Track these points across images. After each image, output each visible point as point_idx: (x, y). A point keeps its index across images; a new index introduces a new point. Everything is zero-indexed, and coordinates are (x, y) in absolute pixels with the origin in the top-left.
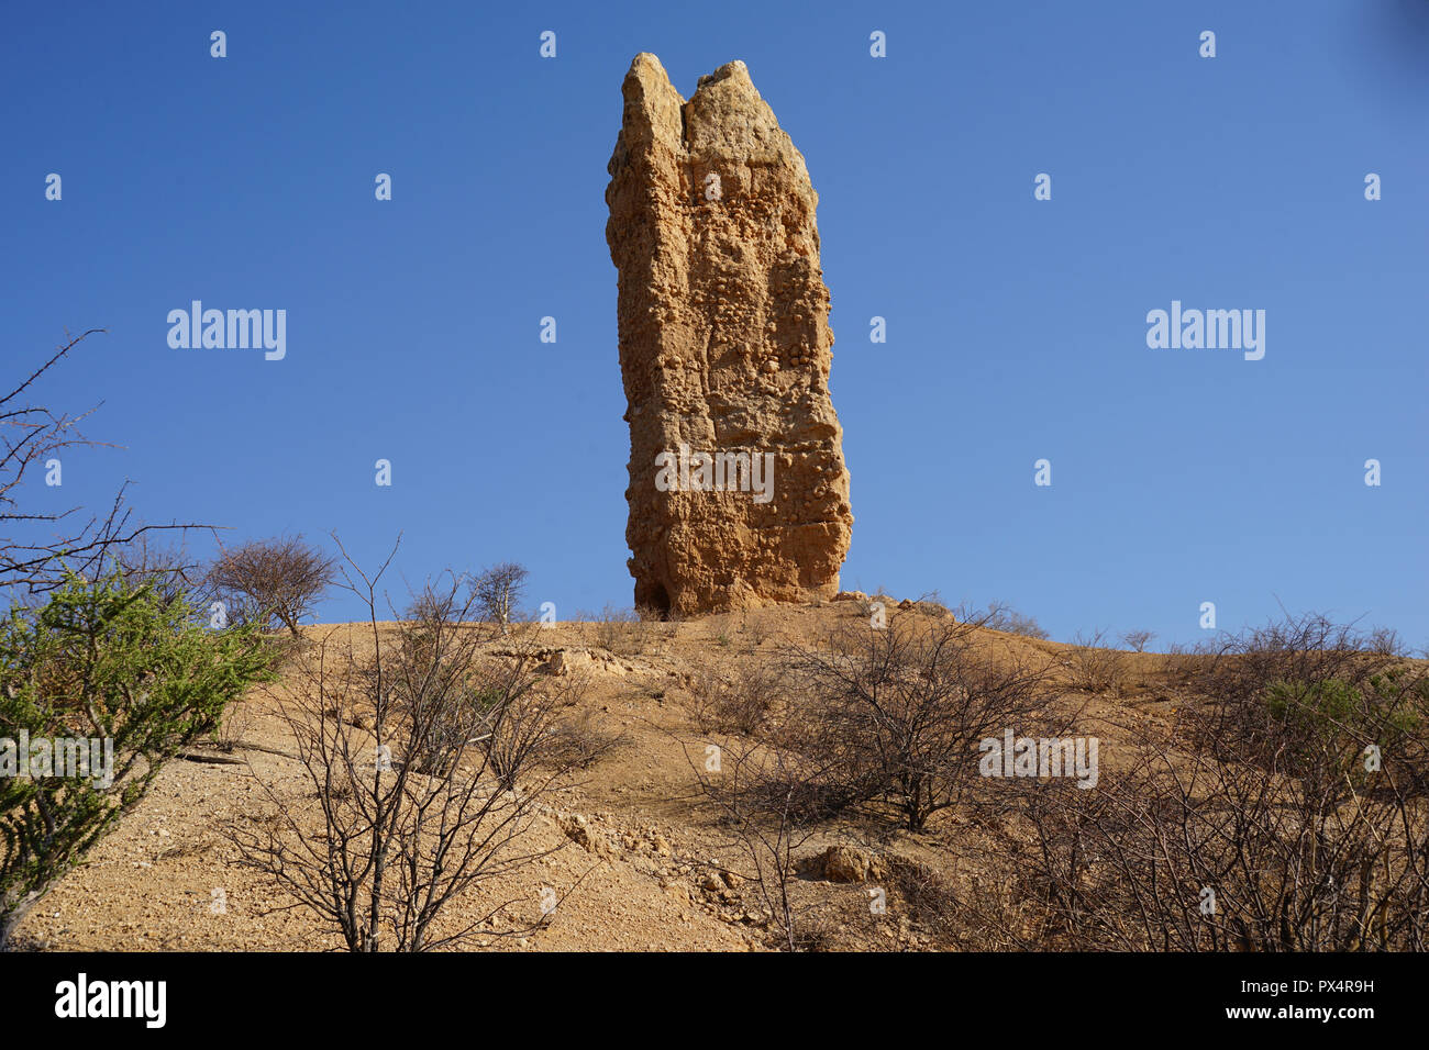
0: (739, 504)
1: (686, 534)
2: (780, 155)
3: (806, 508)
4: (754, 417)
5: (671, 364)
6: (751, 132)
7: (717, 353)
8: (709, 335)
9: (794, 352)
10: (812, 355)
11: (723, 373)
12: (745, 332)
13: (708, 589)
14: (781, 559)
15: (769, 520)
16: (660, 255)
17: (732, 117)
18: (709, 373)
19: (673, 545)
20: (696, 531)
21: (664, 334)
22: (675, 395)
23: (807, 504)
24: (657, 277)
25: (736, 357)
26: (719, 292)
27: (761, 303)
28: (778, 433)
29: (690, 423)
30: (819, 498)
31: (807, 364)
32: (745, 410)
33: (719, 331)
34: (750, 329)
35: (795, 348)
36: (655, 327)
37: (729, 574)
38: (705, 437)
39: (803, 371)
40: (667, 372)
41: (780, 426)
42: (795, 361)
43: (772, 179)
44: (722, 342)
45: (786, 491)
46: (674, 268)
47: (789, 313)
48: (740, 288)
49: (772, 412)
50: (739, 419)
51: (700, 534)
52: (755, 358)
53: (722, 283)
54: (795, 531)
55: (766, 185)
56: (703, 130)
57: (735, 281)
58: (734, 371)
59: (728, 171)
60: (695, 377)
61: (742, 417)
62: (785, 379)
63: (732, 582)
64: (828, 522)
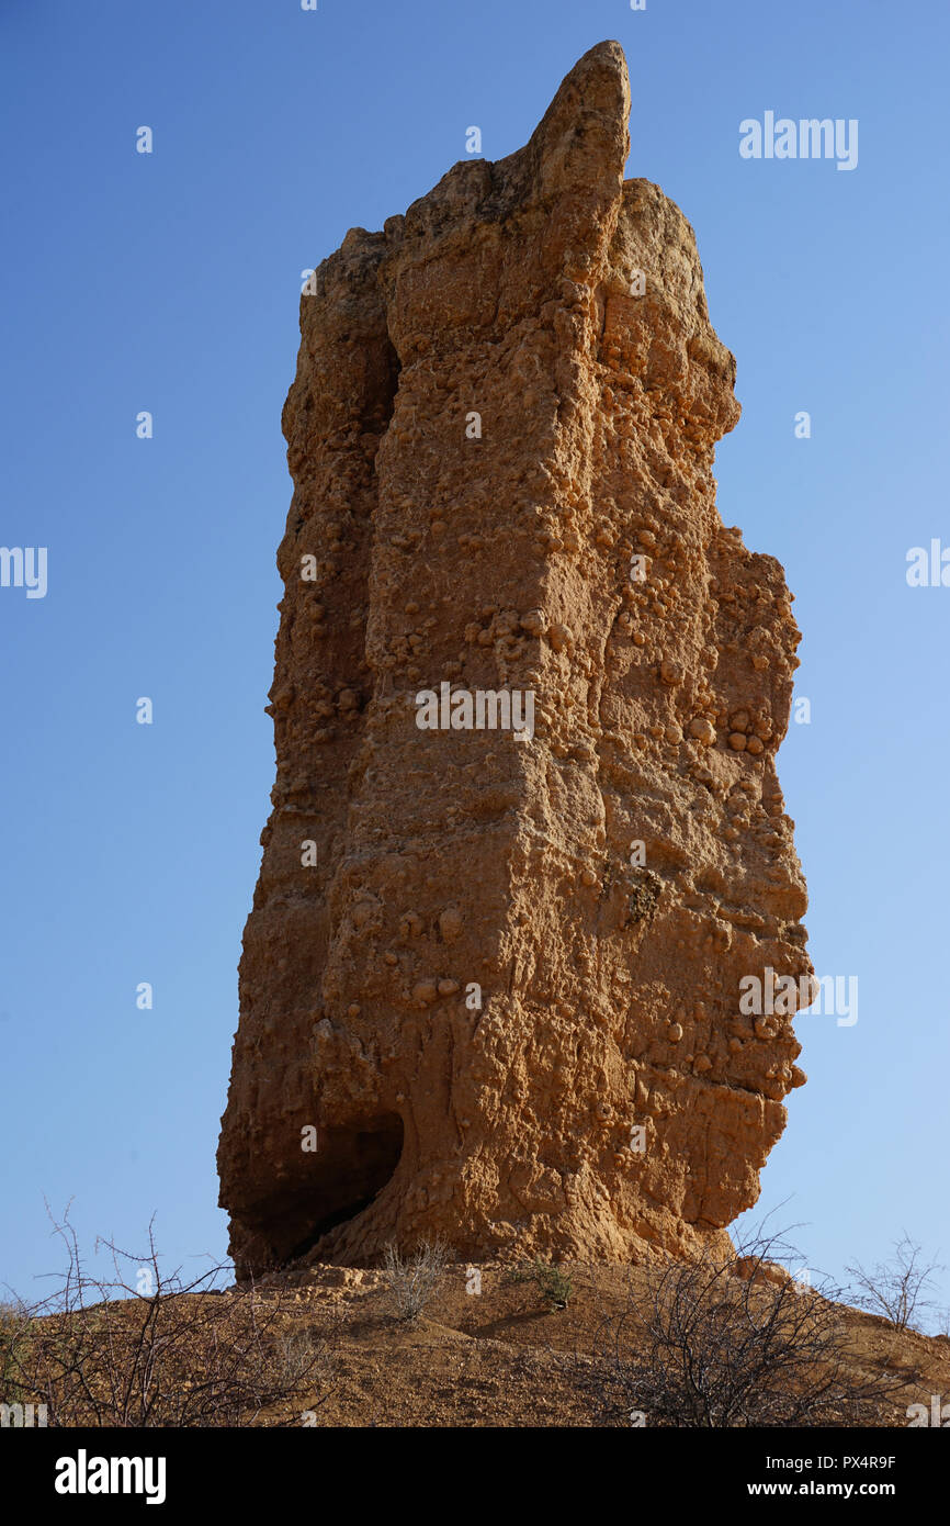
0: (618, 992)
1: (517, 1023)
2: (732, 363)
3: (732, 1053)
4: (682, 820)
5: (555, 640)
6: (694, 294)
7: (626, 656)
8: (614, 615)
9: (741, 721)
10: (772, 743)
11: (628, 703)
12: (674, 643)
13: (526, 1169)
14: (666, 1146)
15: (661, 1051)
16: (570, 415)
17: (675, 252)
18: (603, 690)
19: (487, 1039)
20: (538, 1023)
21: (553, 572)
22: (552, 706)
23: (736, 1042)
24: (561, 455)
25: (654, 681)
26: (639, 543)
27: (701, 601)
28: (716, 873)
29: (566, 776)
30: (763, 1040)
31: (757, 756)
32: (669, 798)
33: (632, 615)
34: (683, 642)
35: (742, 716)
36: (538, 548)
37: (572, 1146)
38: (593, 822)
39: (750, 767)
40: (545, 651)
41: (720, 860)
42: (739, 740)
43: (716, 393)
44: (633, 641)
45: (704, 997)
46: (583, 453)
47: (743, 643)
48: (679, 556)
49: (711, 824)
50: (655, 811)
51: (543, 1032)
52: (684, 702)
53: (651, 529)
54: (701, 1093)
55: (706, 398)
56: (633, 244)
57: (675, 538)
58: (646, 708)
59: (667, 338)
60: (582, 686)
61: (662, 810)
62: (723, 768)
63: (576, 1169)
64: (767, 1097)
